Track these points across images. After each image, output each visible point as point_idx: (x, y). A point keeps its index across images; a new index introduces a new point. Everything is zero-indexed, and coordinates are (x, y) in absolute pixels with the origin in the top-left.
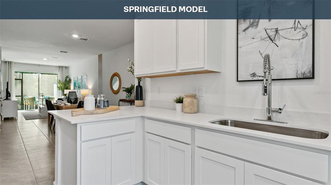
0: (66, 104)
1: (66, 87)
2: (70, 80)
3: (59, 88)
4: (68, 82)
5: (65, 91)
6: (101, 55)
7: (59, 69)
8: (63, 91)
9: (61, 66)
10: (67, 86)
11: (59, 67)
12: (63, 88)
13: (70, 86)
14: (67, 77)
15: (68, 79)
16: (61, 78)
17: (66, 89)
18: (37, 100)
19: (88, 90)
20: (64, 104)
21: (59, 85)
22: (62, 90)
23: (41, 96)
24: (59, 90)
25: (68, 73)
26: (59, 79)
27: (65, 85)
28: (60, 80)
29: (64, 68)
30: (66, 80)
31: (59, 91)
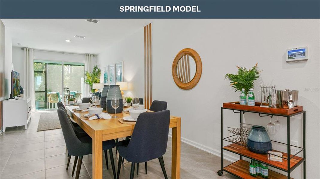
0: (100, 116)
1: (94, 80)
2: (99, 71)
3: (86, 82)
4: (97, 74)
5: (94, 85)
6: (150, 24)
7: (86, 57)
8: (92, 86)
9: (89, 54)
10: (96, 78)
11: (87, 55)
12: (91, 81)
13: (99, 78)
14: (96, 68)
15: (97, 69)
16: (88, 70)
17: (95, 83)
18: (61, 96)
19: (127, 83)
20: (96, 117)
21: (86, 77)
22: (90, 83)
23: (67, 91)
24: (86, 83)
25: (96, 63)
26: (86, 70)
27: (93, 77)
28: (87, 72)
29: (92, 56)
30: (94, 71)
31: (86, 85)
